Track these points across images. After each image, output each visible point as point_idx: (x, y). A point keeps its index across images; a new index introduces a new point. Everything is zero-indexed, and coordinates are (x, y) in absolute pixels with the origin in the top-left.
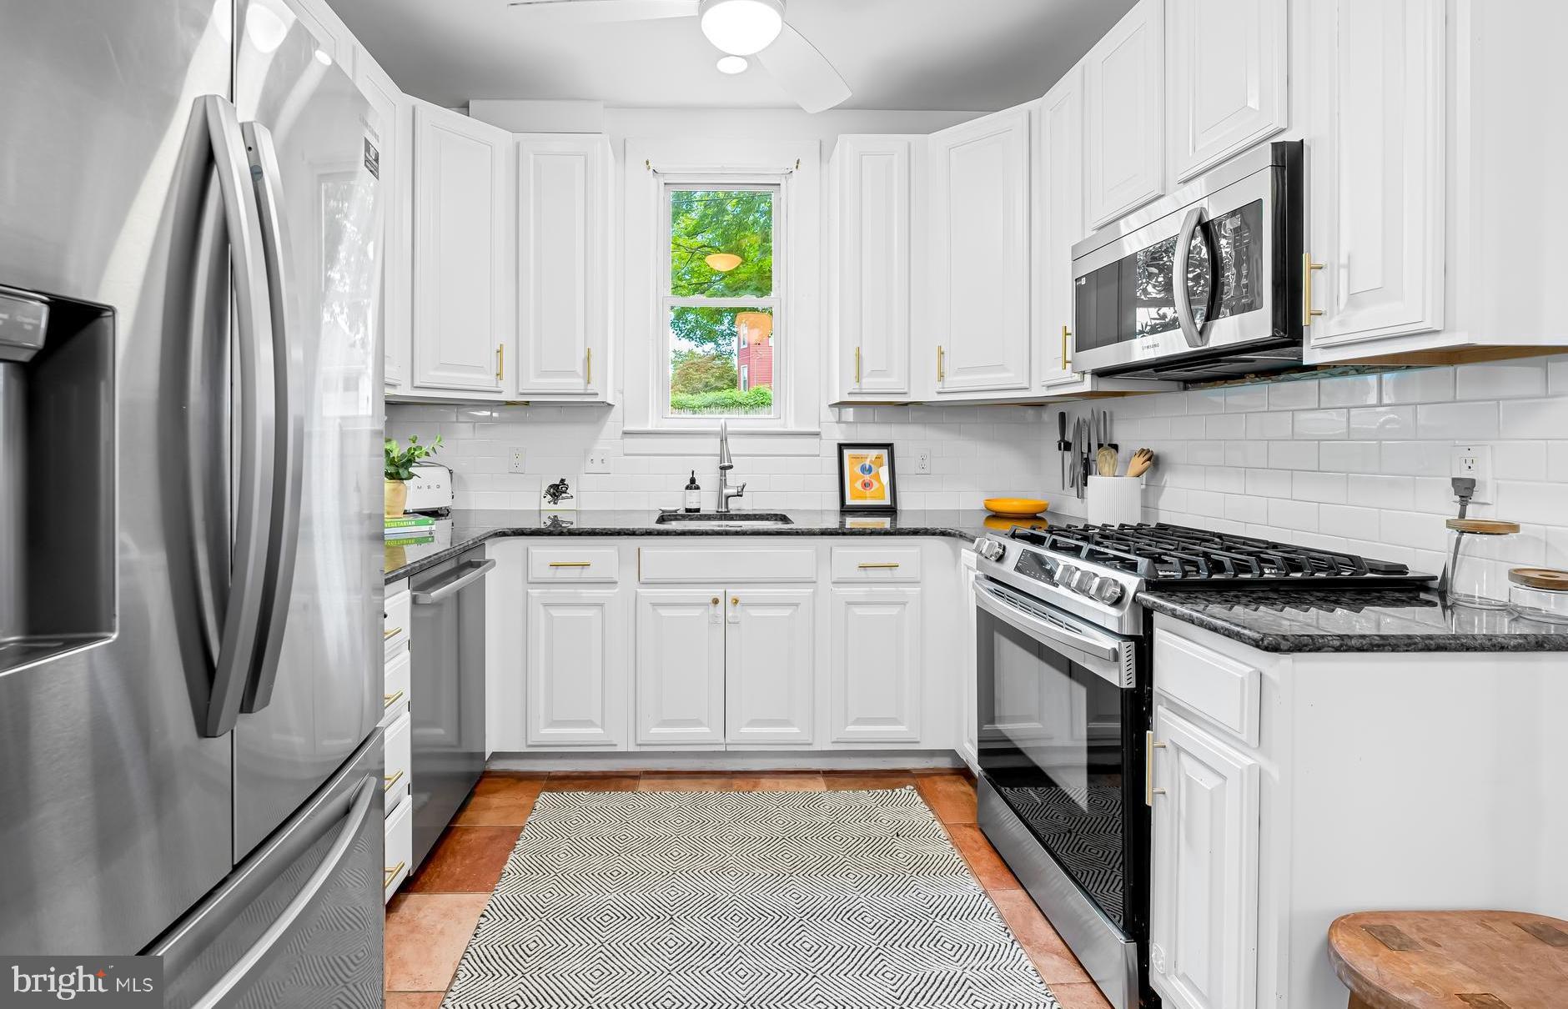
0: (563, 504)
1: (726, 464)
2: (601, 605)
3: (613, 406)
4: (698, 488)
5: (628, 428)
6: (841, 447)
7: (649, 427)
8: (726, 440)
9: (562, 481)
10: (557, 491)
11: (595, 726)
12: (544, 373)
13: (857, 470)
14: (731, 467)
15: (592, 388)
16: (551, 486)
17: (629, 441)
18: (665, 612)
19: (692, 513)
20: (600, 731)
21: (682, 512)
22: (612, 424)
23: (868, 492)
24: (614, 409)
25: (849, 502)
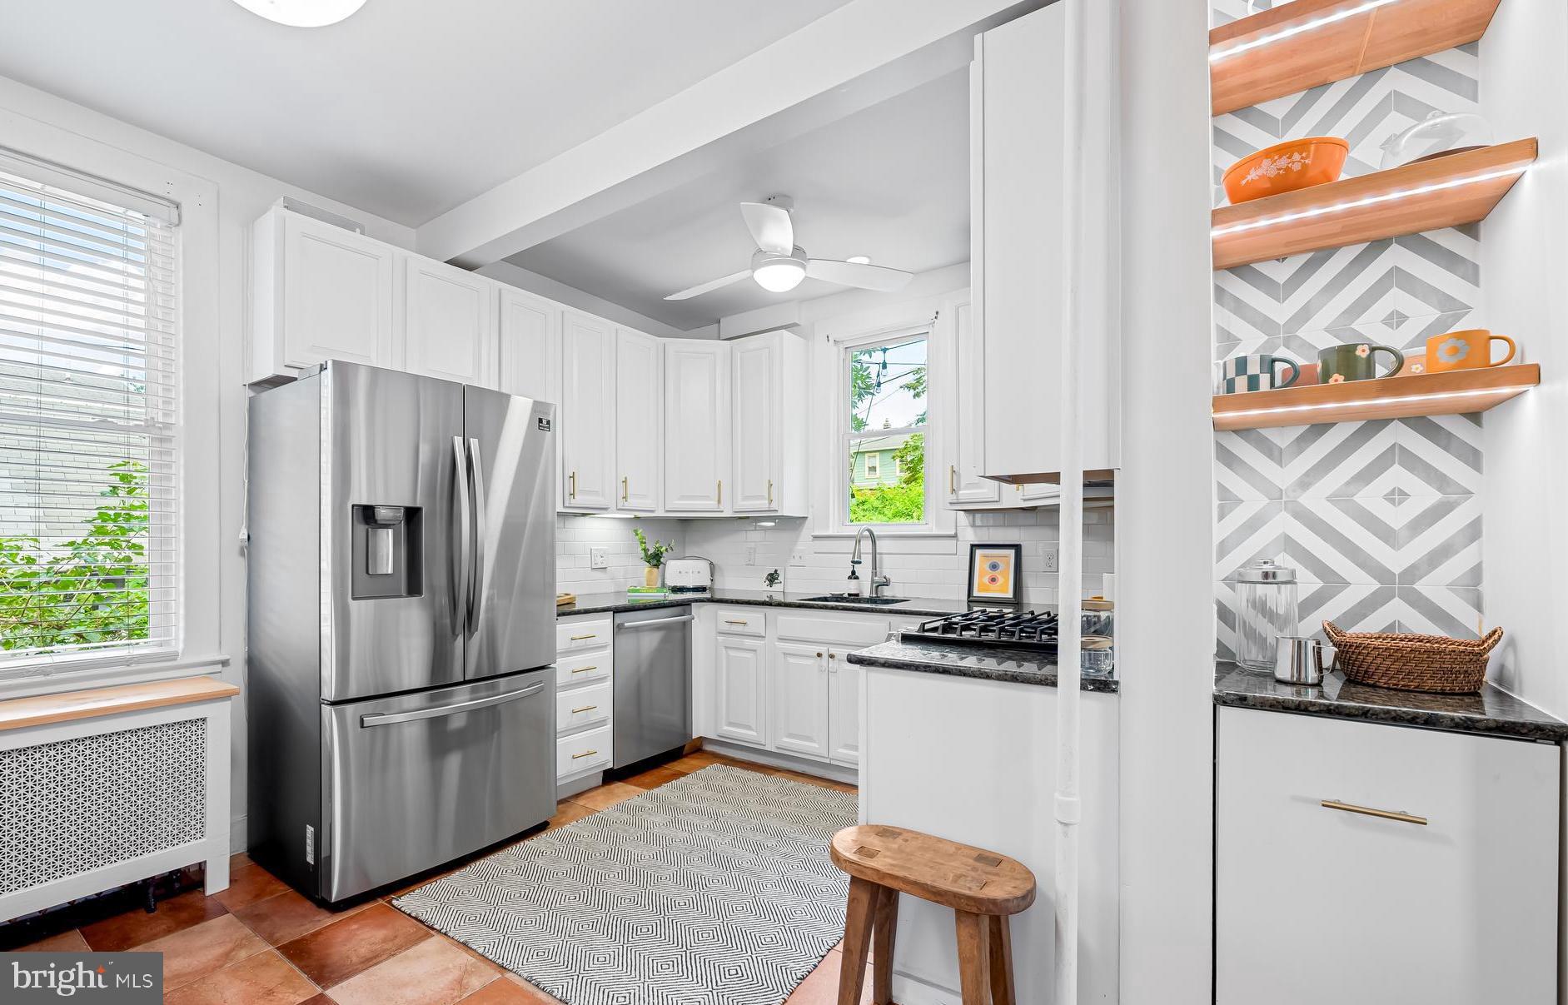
0: (777, 587)
1: (856, 560)
2: (755, 651)
3: (805, 518)
4: (857, 578)
5: (817, 533)
6: (974, 547)
7: (830, 533)
8: (860, 541)
9: (776, 571)
10: (772, 578)
11: (753, 730)
12: (746, 498)
13: (987, 567)
14: (860, 563)
15: (774, 506)
16: (769, 575)
17: (818, 543)
18: (791, 660)
19: (854, 597)
20: (755, 734)
21: (846, 595)
22: (807, 531)
23: (992, 586)
24: (807, 522)
25: (976, 593)
